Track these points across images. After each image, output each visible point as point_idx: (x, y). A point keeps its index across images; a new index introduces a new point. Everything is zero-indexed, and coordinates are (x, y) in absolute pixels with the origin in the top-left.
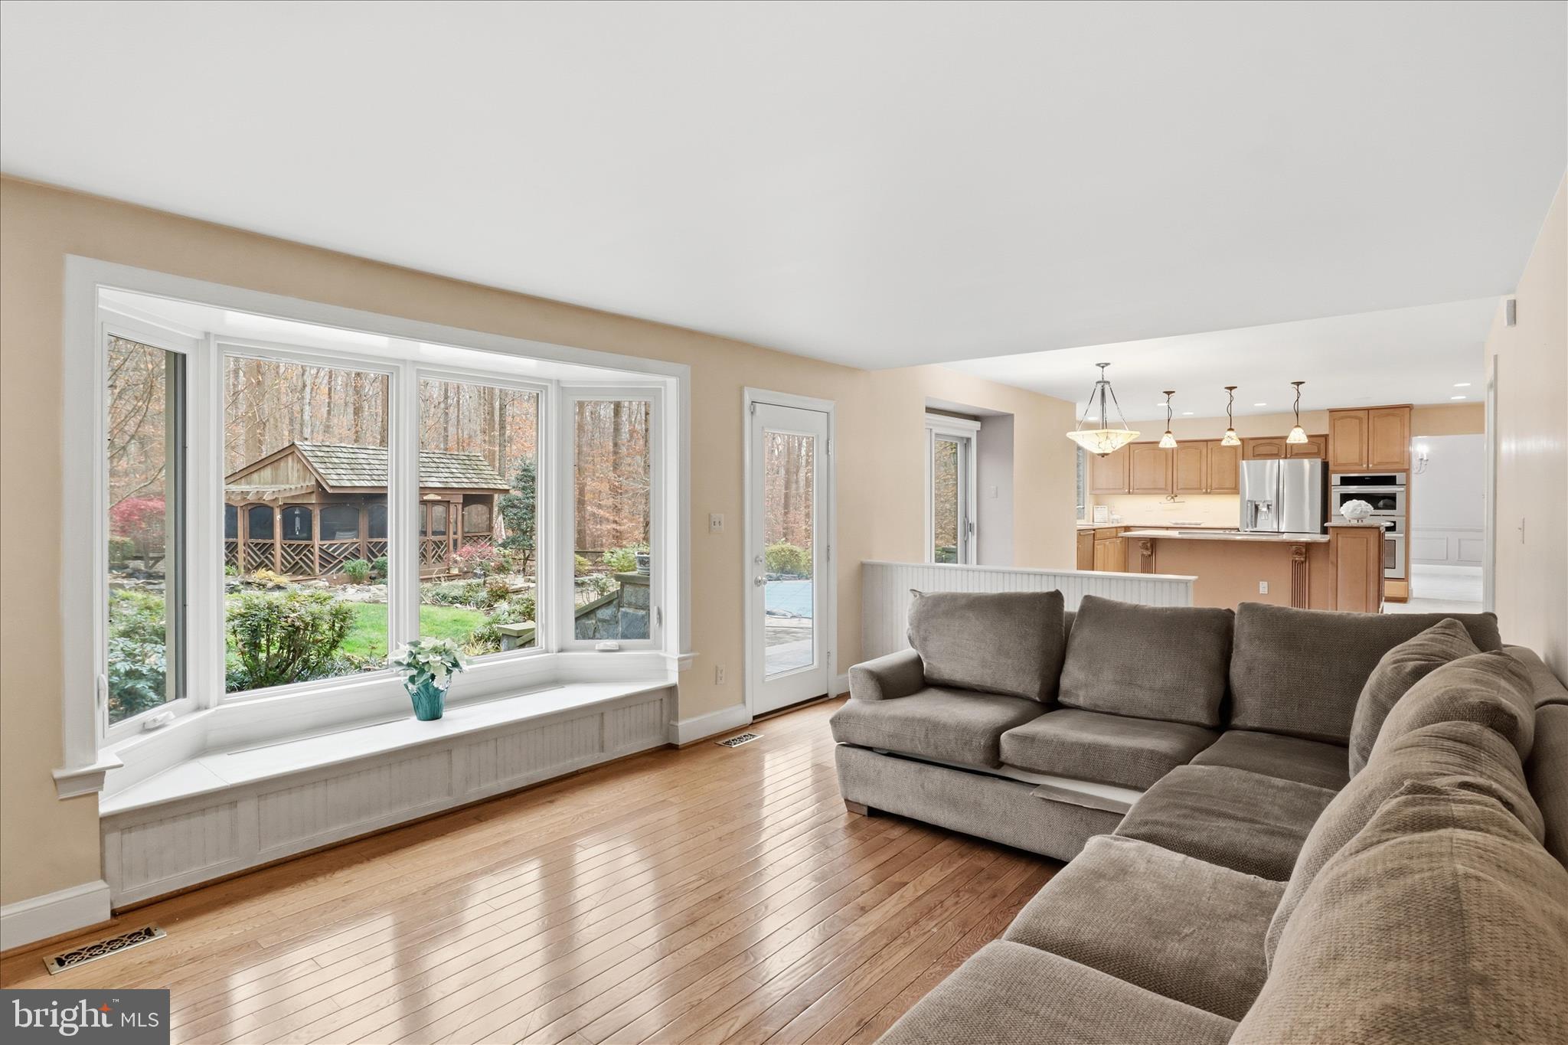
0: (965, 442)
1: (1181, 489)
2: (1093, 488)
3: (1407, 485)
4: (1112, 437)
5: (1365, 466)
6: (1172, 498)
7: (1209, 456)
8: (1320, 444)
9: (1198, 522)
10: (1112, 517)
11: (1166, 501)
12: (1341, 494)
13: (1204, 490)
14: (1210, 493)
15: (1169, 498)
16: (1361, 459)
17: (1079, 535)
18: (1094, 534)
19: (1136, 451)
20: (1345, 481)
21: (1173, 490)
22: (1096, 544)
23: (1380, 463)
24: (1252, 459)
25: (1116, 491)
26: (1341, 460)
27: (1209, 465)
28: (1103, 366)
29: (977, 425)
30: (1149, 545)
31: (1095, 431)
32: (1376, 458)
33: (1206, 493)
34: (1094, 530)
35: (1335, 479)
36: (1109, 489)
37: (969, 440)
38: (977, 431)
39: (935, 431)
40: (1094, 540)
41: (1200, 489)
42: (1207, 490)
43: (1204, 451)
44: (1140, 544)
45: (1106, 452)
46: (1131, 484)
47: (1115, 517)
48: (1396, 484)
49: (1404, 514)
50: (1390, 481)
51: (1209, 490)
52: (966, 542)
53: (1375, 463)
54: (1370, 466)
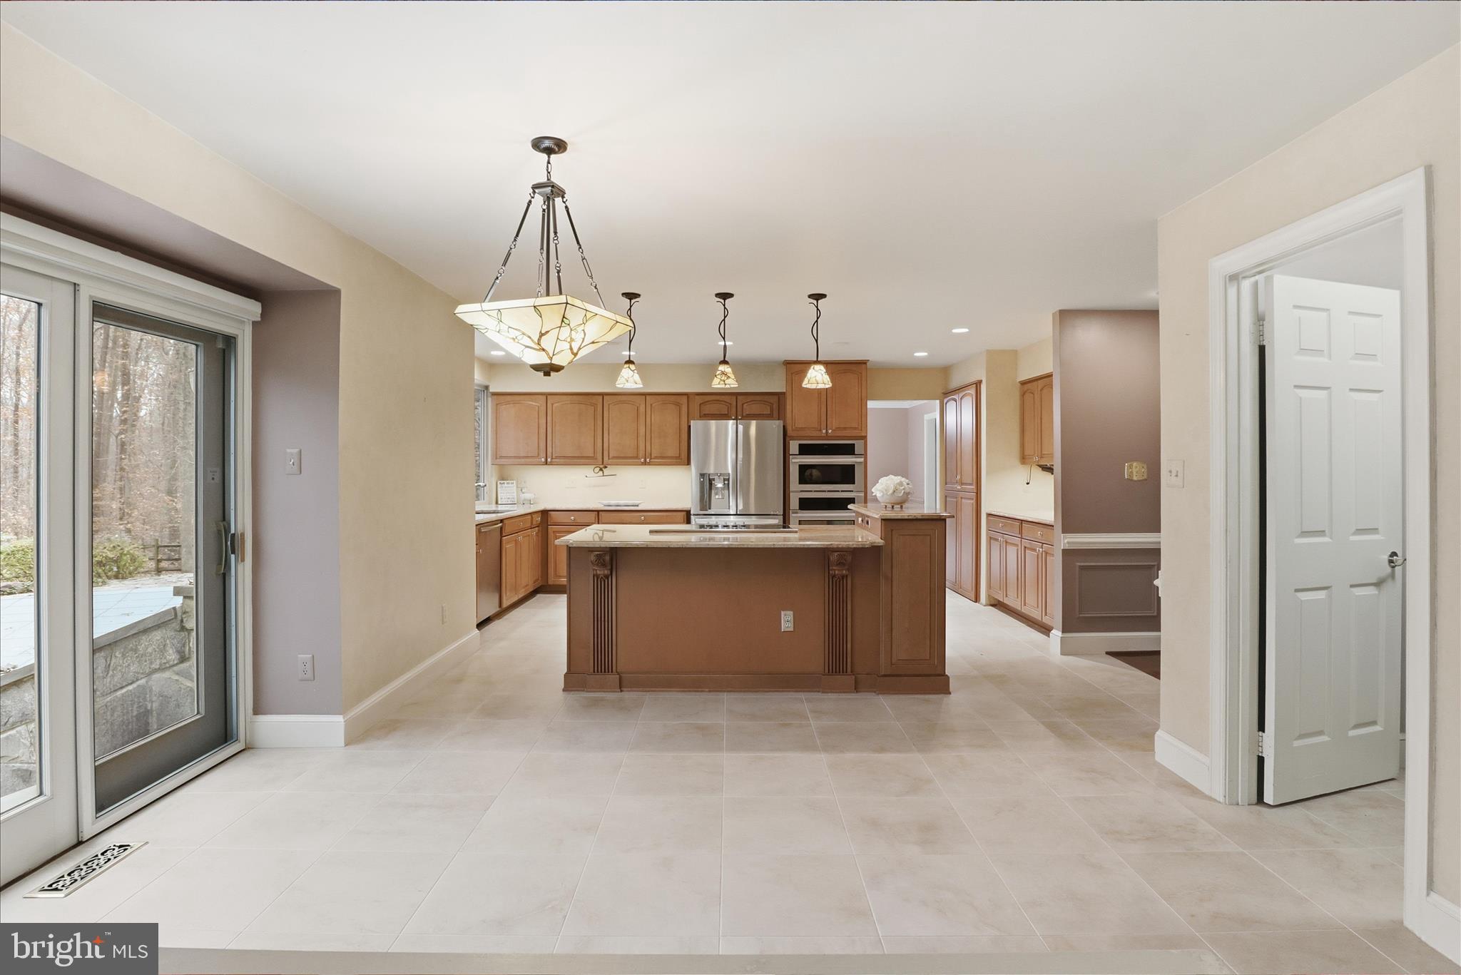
0: (220, 345)
1: (614, 458)
2: (497, 456)
3: (865, 455)
4: (575, 317)
5: (824, 431)
6: (601, 470)
7: (648, 416)
8: (773, 404)
9: (636, 502)
10: (523, 496)
11: (593, 474)
12: (800, 466)
13: (642, 460)
14: (649, 464)
15: (597, 469)
16: (820, 422)
17: (479, 532)
18: (501, 528)
19: (555, 405)
20: (804, 450)
21: (601, 460)
22: (504, 542)
23: (838, 428)
24: (698, 419)
25: (529, 460)
26: (800, 424)
27: (648, 427)
28: (551, 147)
29: (253, 309)
30: (607, 558)
31: (531, 302)
32: (834, 423)
33: (645, 463)
34: (502, 521)
35: (794, 447)
36: (519, 457)
37: (230, 341)
38: (254, 323)
39: (90, 291)
40: (502, 537)
41: (637, 457)
42: (645, 460)
43: (642, 409)
44: (593, 558)
45: (556, 361)
46: (549, 450)
47: (528, 496)
48: (854, 454)
49: (863, 490)
50: (849, 450)
51: (648, 460)
52: (224, 575)
53: (834, 428)
54: (830, 431)
